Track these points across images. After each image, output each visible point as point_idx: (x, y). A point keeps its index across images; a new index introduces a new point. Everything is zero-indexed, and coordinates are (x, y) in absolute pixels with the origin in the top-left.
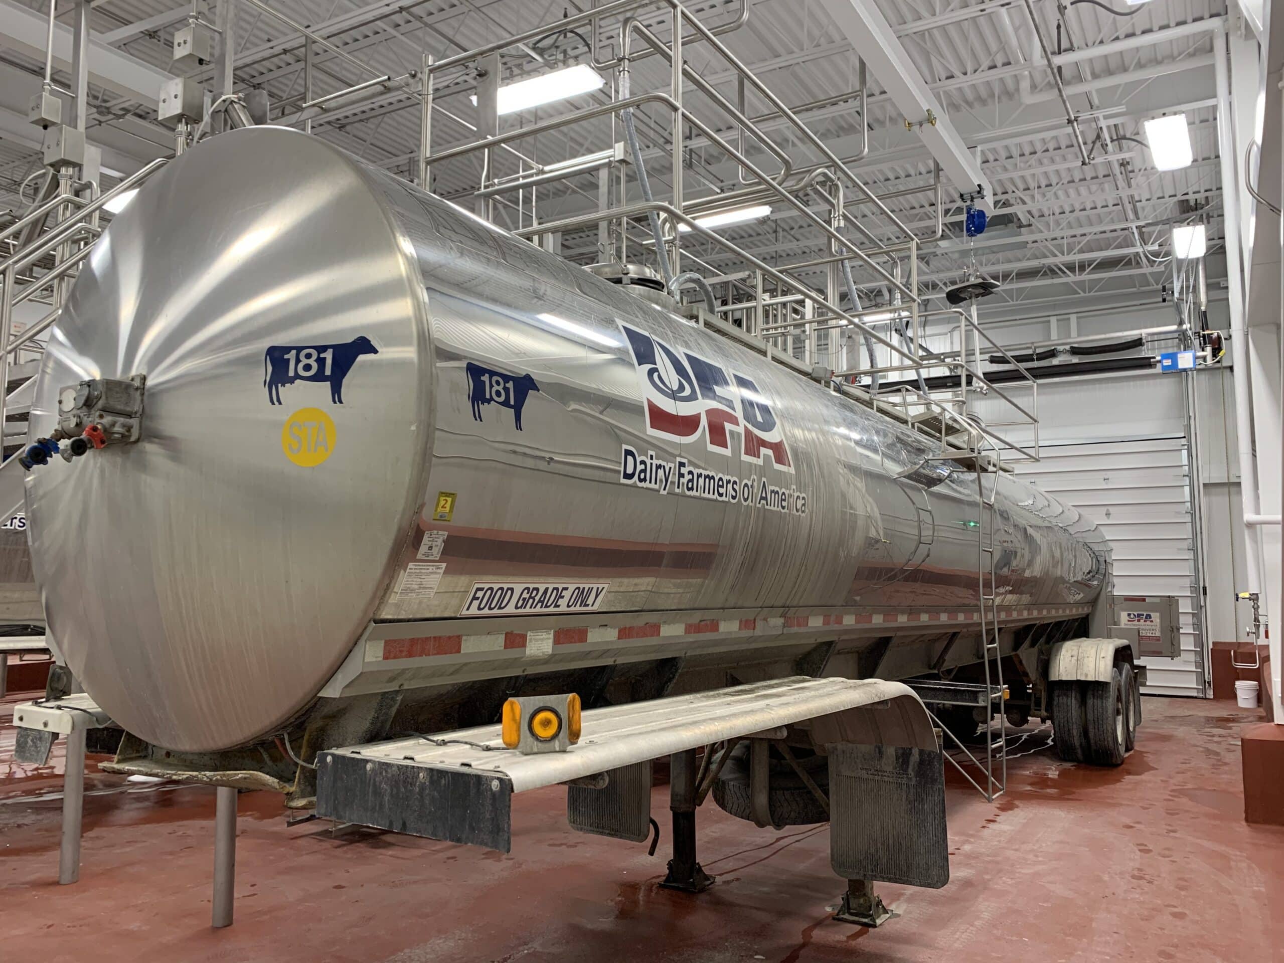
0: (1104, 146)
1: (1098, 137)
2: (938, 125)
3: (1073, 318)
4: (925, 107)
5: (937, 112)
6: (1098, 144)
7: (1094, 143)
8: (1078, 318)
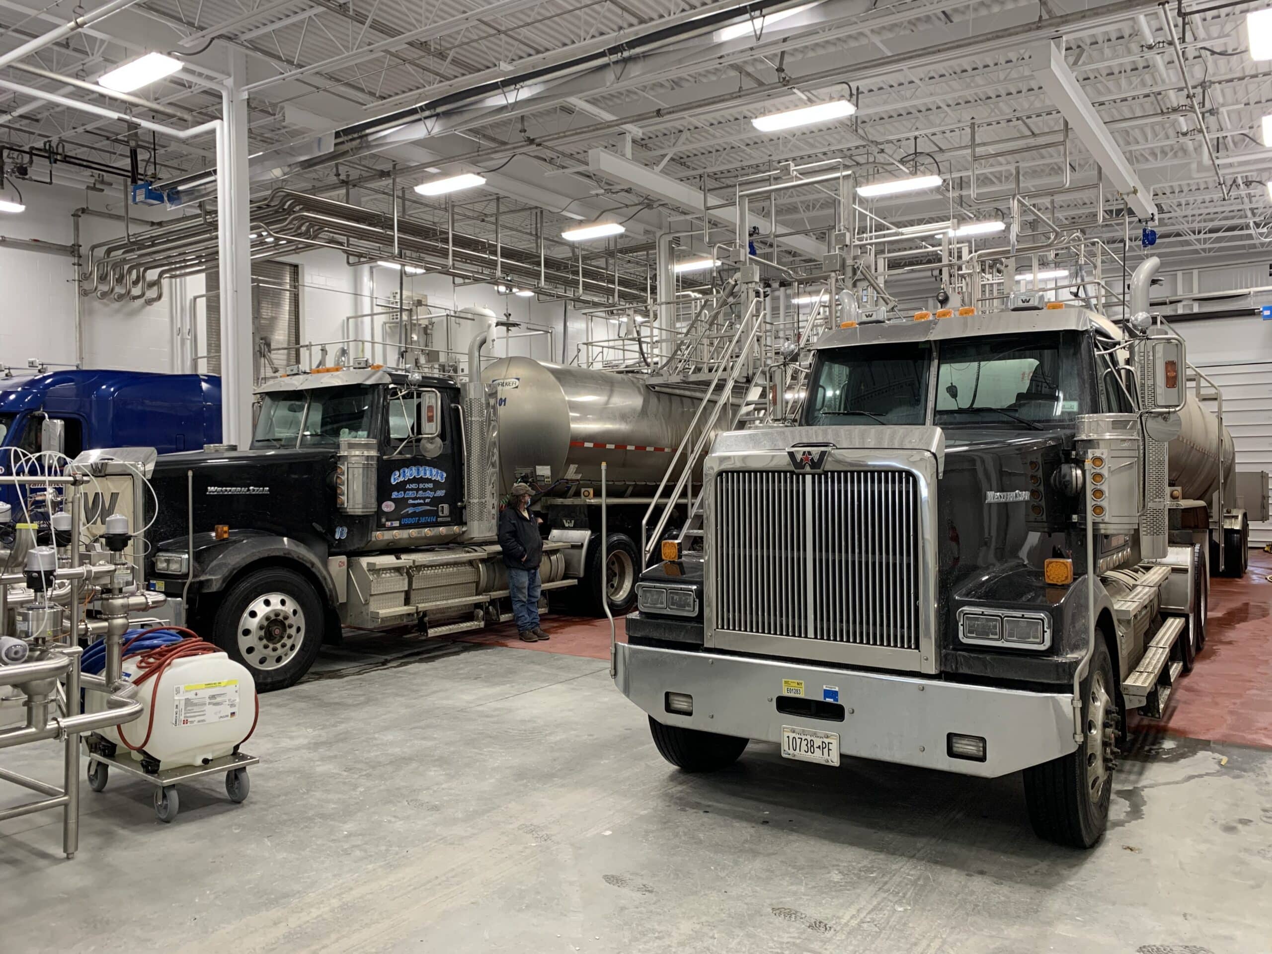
0: (1238, 186)
1: (1234, 181)
2: (1139, 194)
3: (1195, 272)
4: (1132, 185)
5: (1140, 187)
6: (1234, 186)
7: (1231, 186)
8: (1199, 272)
